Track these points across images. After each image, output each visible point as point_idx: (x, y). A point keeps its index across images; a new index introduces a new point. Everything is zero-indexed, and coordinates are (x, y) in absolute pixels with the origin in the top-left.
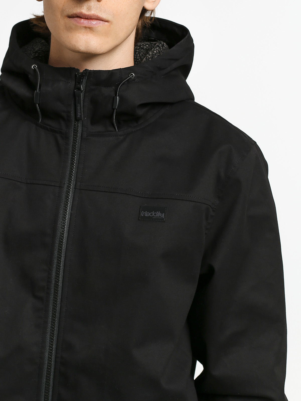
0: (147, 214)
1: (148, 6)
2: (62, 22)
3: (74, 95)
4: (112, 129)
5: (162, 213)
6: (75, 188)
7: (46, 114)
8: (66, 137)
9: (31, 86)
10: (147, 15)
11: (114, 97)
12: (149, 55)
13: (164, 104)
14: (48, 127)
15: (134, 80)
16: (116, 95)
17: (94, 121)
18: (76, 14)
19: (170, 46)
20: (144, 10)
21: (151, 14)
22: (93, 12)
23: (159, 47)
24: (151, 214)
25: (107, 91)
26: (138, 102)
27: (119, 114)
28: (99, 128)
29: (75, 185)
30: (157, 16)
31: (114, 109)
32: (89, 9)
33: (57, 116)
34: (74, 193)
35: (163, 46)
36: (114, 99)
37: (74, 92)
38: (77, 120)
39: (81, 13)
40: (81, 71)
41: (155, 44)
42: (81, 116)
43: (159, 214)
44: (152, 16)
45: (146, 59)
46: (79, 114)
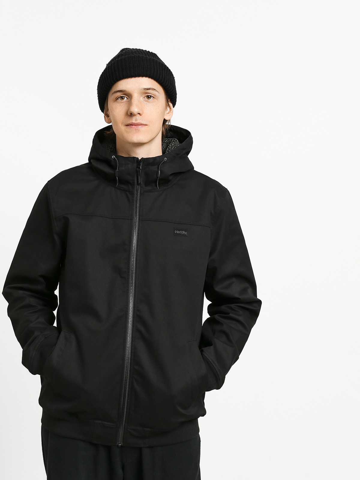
0: (178, 232)
1: (167, 118)
2: (123, 128)
3: (137, 172)
4: (156, 188)
5: (185, 232)
6: (139, 220)
7: (121, 182)
8: (132, 194)
9: (113, 167)
10: (167, 124)
11: (157, 171)
12: (170, 146)
13: (180, 173)
14: (122, 188)
15: (166, 161)
16: (158, 170)
17: (147, 184)
18: (129, 124)
19: (181, 142)
20: (165, 121)
21: (169, 122)
22: (139, 121)
23: (175, 142)
24: (180, 232)
25: (154, 168)
26: (170, 173)
27: (160, 180)
28: (149, 188)
29: (139, 218)
30: (172, 124)
31: (158, 177)
32: (136, 120)
33: (127, 182)
34: (139, 222)
35: (176, 141)
36: (157, 172)
37: (137, 170)
38: (138, 184)
39: (132, 123)
40: (140, 159)
41: (172, 140)
42: (141, 182)
43: (184, 232)
44: (169, 124)
45: (168, 149)
46: (140, 181)
